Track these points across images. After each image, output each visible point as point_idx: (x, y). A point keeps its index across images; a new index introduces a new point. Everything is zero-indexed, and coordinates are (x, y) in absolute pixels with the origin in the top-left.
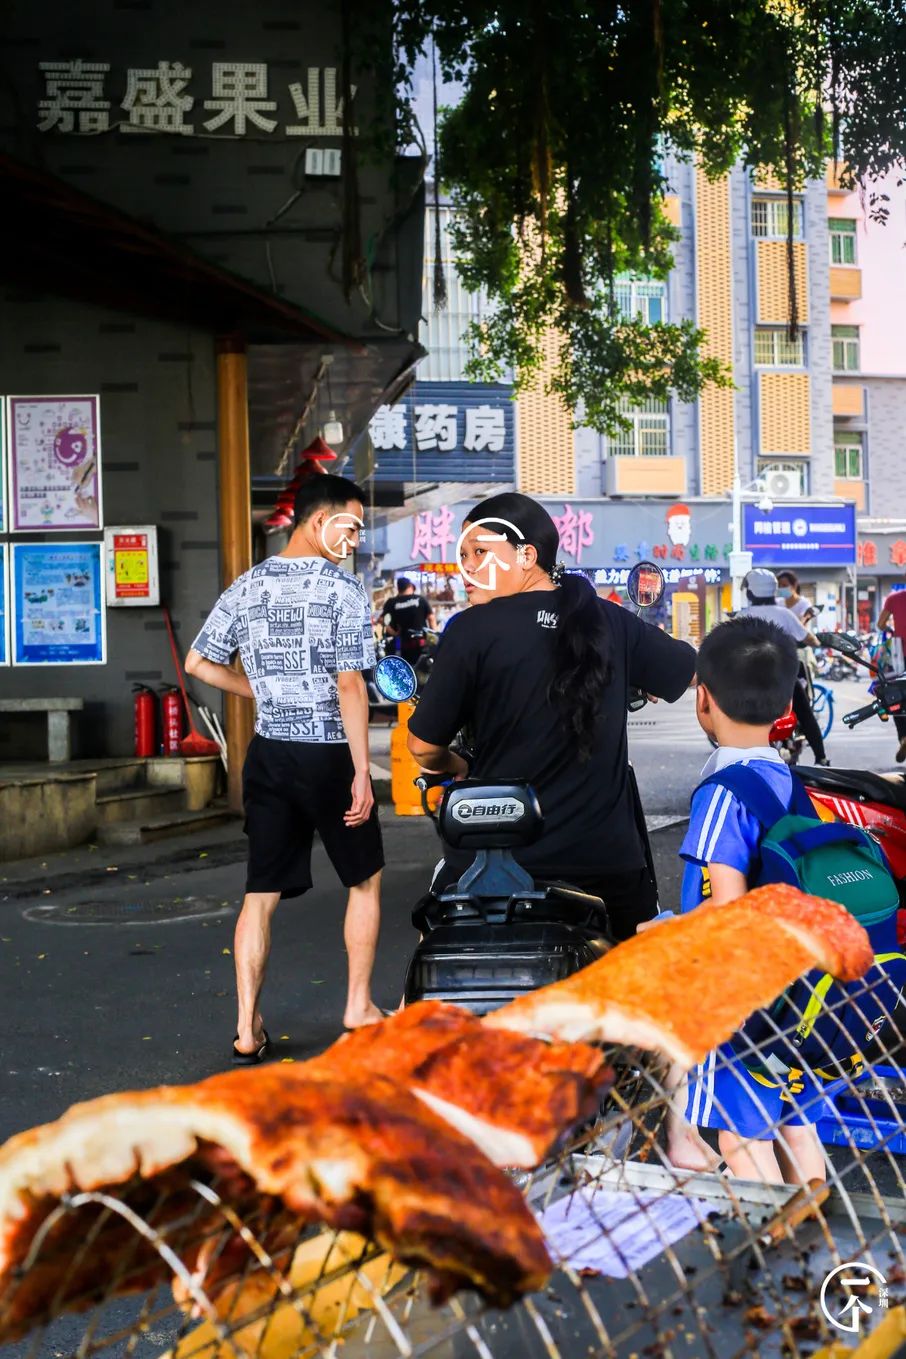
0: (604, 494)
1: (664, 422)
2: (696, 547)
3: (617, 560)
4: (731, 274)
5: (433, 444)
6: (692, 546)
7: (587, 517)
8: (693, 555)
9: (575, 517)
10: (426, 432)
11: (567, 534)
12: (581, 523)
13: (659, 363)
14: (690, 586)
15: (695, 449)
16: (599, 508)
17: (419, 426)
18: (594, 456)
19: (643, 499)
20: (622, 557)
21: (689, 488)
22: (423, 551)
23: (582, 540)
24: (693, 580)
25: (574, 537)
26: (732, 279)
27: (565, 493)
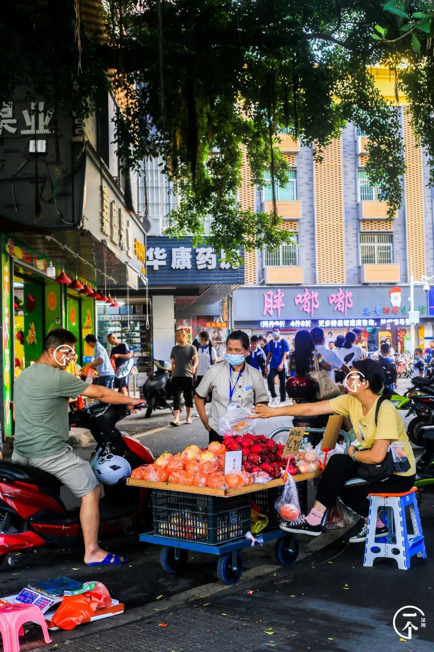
0: (360, 283)
1: (390, 247)
2: (404, 307)
3: (365, 314)
4: (422, 175)
5: (204, 266)
6: (403, 307)
7: (349, 294)
8: (403, 312)
9: (344, 294)
10: (201, 260)
11: (340, 302)
12: (346, 297)
13: (259, 232)
14: (387, 328)
15: (405, 260)
16: (355, 290)
17: (197, 258)
18: (355, 264)
19: (379, 285)
20: (367, 313)
21: (401, 279)
22: (269, 311)
23: (347, 305)
24: (388, 325)
25: (343, 304)
26: (422, 176)
27: (340, 282)
